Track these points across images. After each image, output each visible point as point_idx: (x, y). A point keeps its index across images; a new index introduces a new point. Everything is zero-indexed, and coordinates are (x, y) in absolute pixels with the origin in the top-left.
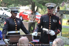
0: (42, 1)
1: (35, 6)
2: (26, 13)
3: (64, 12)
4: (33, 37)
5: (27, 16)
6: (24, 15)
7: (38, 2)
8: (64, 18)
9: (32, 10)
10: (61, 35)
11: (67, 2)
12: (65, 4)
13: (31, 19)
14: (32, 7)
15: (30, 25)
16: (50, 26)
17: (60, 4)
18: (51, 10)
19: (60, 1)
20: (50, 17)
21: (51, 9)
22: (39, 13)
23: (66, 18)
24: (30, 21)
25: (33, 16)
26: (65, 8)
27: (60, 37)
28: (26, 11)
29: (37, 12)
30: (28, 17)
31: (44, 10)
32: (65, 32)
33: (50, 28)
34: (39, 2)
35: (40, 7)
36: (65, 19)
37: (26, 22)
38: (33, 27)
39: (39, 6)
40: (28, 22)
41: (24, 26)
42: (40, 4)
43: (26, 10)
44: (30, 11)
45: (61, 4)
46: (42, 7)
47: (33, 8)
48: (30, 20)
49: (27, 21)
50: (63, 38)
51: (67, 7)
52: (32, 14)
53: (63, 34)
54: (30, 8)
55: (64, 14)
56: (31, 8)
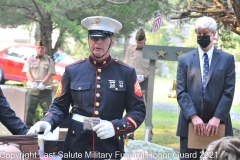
0: (80, 9)
1: (51, 29)
2: (16, 55)
3: (162, 53)
4: (41, 145)
5: (21, 66)
6: (11, 63)
7: (63, 12)
8: (160, 75)
9: (41, 44)
10: (150, 140)
11: (171, 15)
12: (165, 21)
13: (35, 76)
14: (39, 33)
15: (32, 100)
16: (97, 104)
17: (147, 21)
18: (100, 42)
19: (146, 11)
20: (100, 70)
21: (103, 38)
22: (69, 53)
23: (169, 75)
24: (31, 85)
25: (43, 64)
26: (164, 37)
27: (145, 145)
28: (17, 47)
29: (59, 52)
30: (25, 69)
31: (85, 44)
32: (164, 128)
33: (97, 113)
34: (67, 15)
35: (70, 32)
36: (165, 77)
37: (17, 88)
38: (42, 107)
39: (66, 28)
40: (23, 90)
41: (6, 103)
42: (72, 20)
43: (16, 41)
44: (32, 47)
45: (150, 23)
46: (77, 33)
47: (45, 34)
48: (34, 80)
49: (22, 85)
50: (155, 150)
51: (171, 33)
52: (40, 57)
53: (158, 135)
54: (33, 34)
55: (161, 58)
56: (36, 37)
